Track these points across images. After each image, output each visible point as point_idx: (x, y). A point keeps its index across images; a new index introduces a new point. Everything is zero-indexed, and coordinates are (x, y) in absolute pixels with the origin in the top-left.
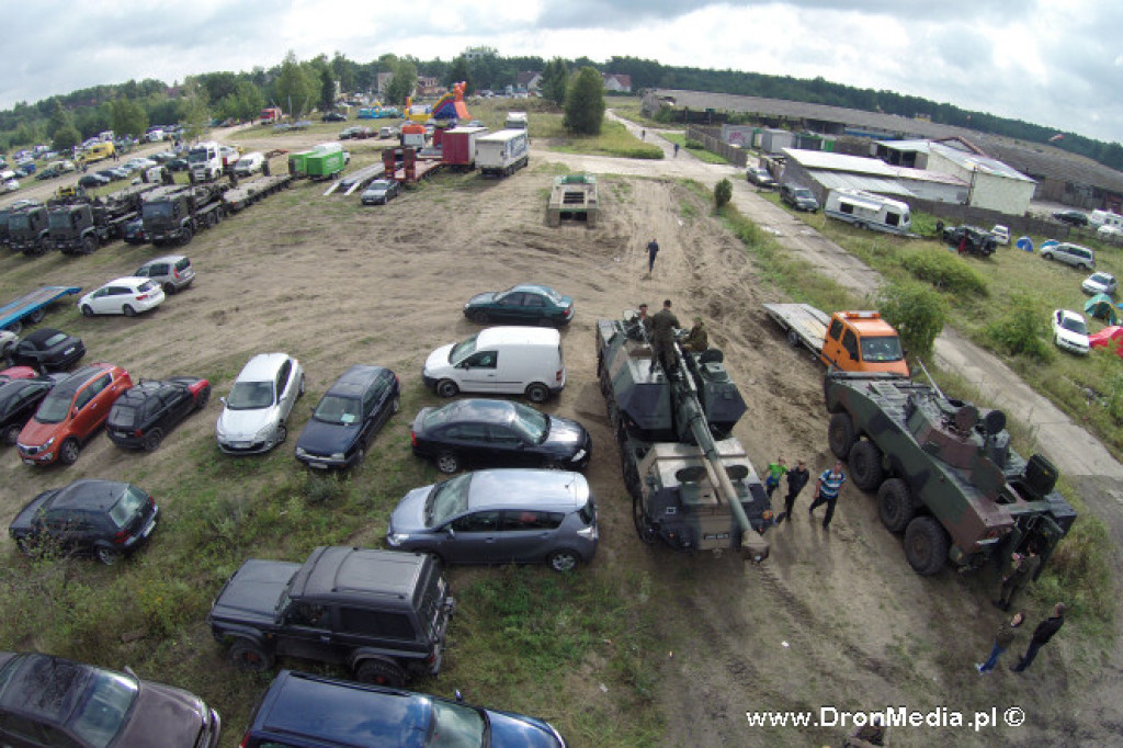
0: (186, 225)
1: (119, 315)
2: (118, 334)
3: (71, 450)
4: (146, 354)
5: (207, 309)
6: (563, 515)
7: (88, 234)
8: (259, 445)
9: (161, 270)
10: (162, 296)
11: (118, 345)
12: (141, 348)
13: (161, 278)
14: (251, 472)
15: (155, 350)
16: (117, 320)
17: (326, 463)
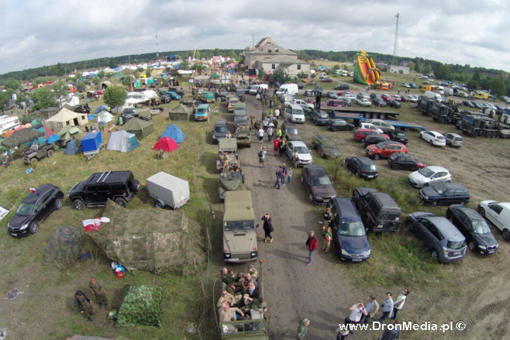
0: (476, 130)
1: (428, 142)
2: (422, 145)
3: (377, 157)
4: (423, 154)
5: (453, 155)
6: (444, 238)
7: (443, 117)
8: (416, 184)
9: (451, 137)
10: (444, 144)
11: (419, 148)
12: (424, 152)
13: (448, 139)
14: (407, 188)
15: (426, 155)
16: (426, 143)
17: (423, 197)
